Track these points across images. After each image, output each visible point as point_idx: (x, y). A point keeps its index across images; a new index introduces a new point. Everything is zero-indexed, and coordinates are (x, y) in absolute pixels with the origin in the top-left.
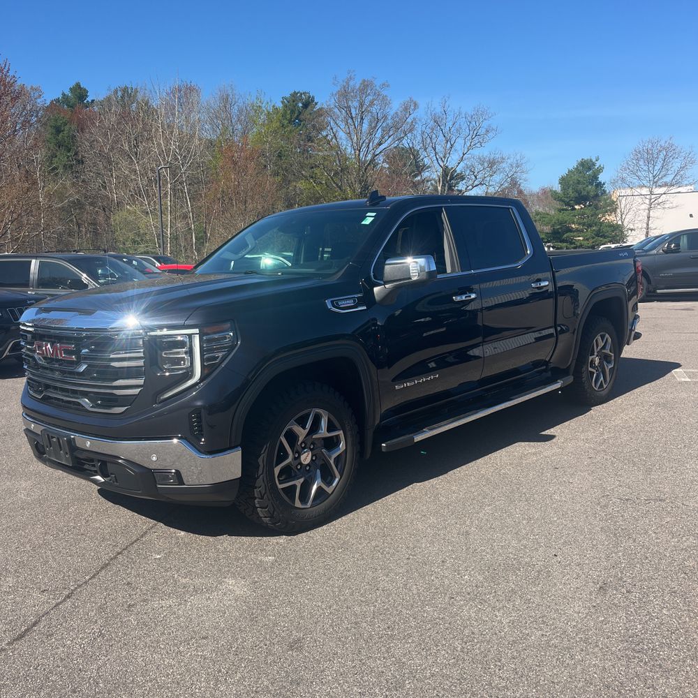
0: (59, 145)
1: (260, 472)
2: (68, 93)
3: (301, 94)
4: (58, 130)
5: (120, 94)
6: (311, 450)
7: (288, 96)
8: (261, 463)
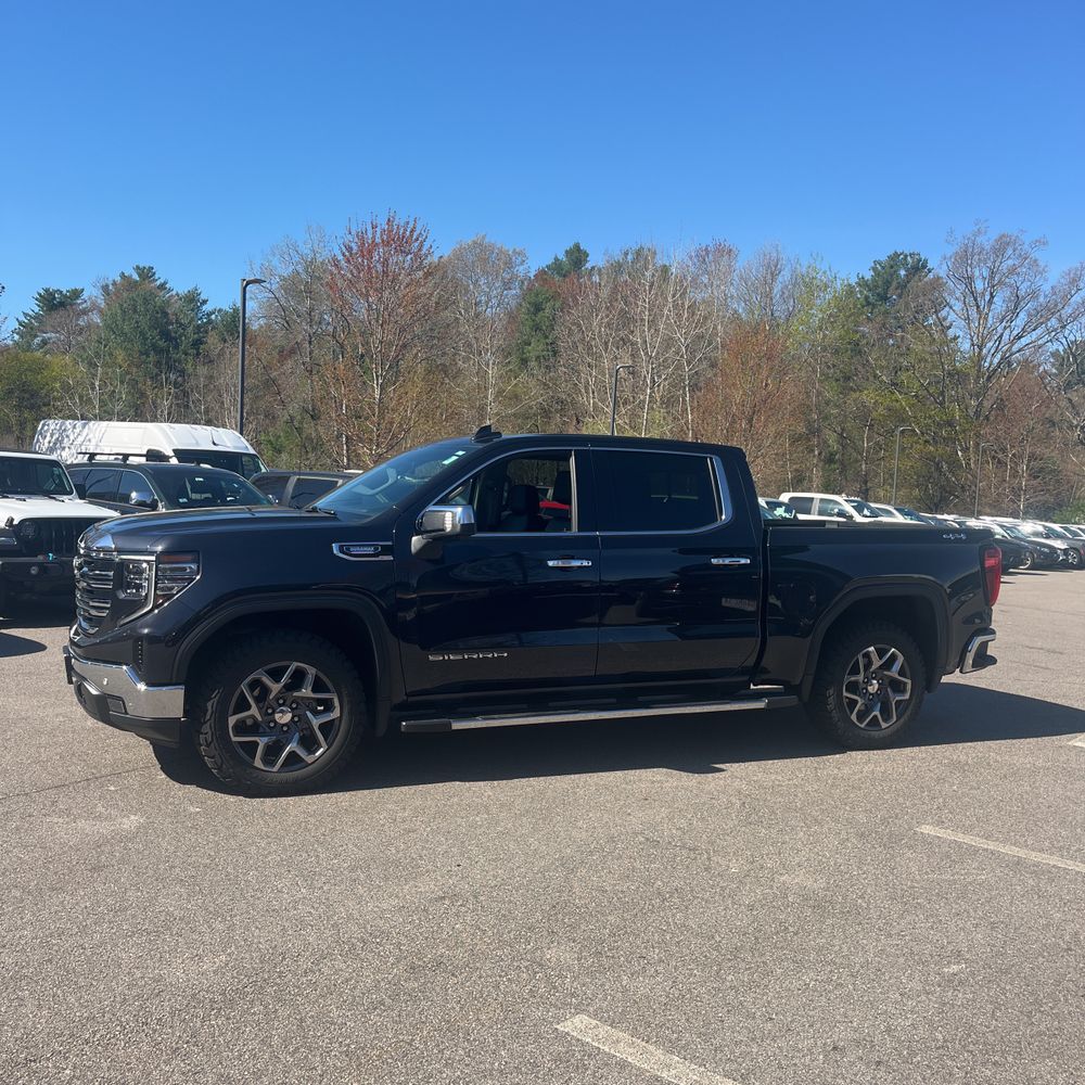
0: (537, 328)
1: (208, 717)
2: (562, 257)
3: (906, 256)
4: (538, 308)
5: (630, 257)
6: (293, 709)
7: (883, 258)
8: (210, 708)
